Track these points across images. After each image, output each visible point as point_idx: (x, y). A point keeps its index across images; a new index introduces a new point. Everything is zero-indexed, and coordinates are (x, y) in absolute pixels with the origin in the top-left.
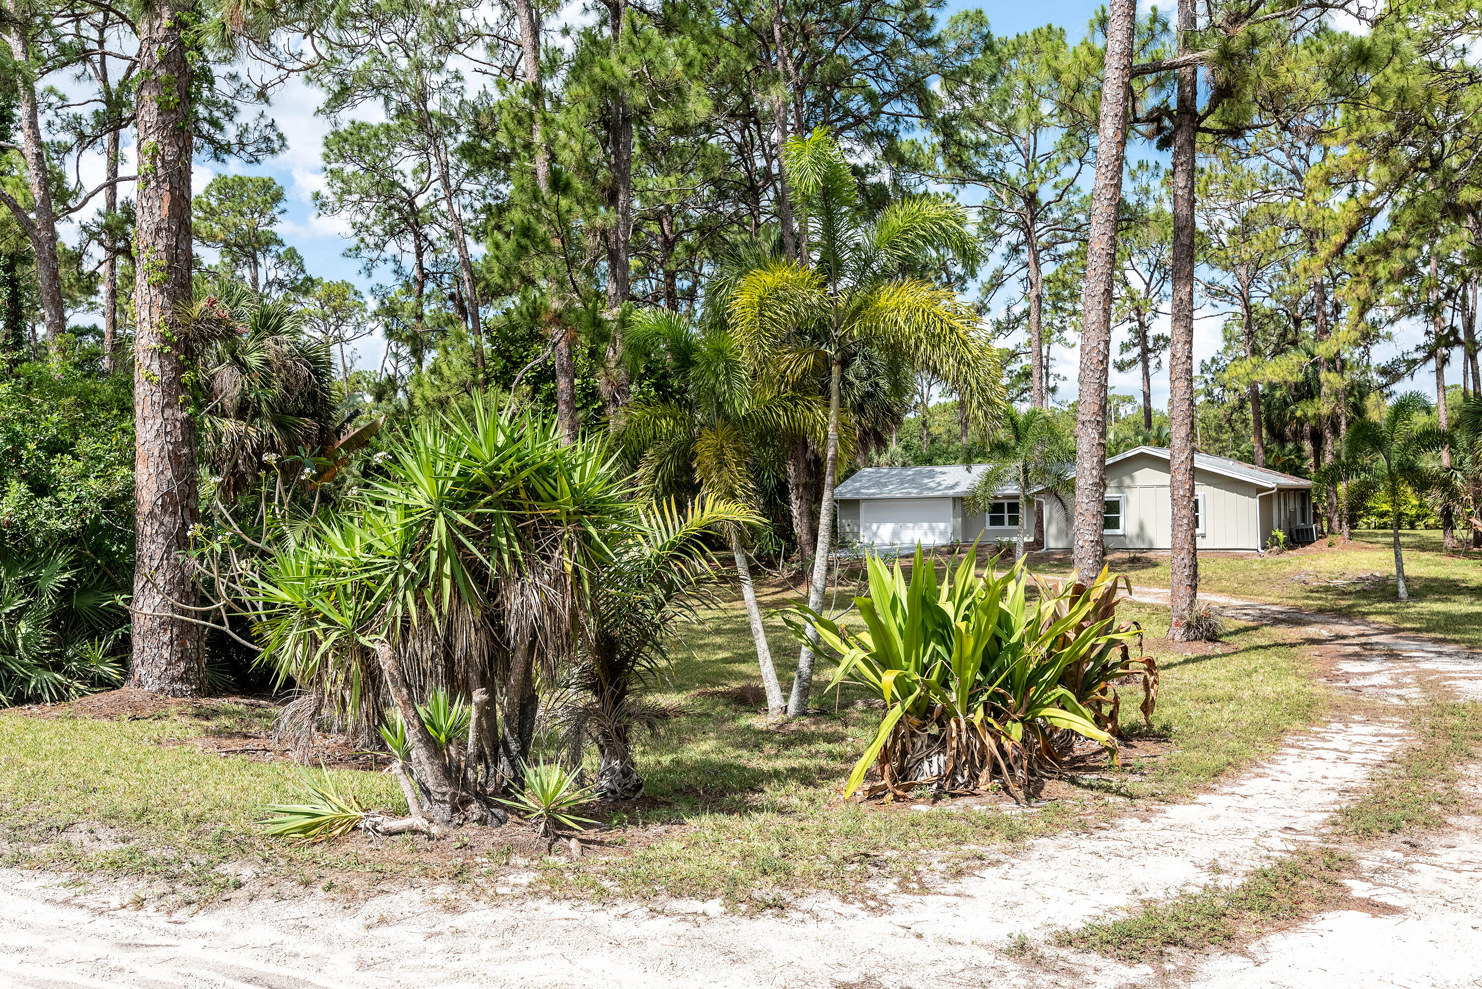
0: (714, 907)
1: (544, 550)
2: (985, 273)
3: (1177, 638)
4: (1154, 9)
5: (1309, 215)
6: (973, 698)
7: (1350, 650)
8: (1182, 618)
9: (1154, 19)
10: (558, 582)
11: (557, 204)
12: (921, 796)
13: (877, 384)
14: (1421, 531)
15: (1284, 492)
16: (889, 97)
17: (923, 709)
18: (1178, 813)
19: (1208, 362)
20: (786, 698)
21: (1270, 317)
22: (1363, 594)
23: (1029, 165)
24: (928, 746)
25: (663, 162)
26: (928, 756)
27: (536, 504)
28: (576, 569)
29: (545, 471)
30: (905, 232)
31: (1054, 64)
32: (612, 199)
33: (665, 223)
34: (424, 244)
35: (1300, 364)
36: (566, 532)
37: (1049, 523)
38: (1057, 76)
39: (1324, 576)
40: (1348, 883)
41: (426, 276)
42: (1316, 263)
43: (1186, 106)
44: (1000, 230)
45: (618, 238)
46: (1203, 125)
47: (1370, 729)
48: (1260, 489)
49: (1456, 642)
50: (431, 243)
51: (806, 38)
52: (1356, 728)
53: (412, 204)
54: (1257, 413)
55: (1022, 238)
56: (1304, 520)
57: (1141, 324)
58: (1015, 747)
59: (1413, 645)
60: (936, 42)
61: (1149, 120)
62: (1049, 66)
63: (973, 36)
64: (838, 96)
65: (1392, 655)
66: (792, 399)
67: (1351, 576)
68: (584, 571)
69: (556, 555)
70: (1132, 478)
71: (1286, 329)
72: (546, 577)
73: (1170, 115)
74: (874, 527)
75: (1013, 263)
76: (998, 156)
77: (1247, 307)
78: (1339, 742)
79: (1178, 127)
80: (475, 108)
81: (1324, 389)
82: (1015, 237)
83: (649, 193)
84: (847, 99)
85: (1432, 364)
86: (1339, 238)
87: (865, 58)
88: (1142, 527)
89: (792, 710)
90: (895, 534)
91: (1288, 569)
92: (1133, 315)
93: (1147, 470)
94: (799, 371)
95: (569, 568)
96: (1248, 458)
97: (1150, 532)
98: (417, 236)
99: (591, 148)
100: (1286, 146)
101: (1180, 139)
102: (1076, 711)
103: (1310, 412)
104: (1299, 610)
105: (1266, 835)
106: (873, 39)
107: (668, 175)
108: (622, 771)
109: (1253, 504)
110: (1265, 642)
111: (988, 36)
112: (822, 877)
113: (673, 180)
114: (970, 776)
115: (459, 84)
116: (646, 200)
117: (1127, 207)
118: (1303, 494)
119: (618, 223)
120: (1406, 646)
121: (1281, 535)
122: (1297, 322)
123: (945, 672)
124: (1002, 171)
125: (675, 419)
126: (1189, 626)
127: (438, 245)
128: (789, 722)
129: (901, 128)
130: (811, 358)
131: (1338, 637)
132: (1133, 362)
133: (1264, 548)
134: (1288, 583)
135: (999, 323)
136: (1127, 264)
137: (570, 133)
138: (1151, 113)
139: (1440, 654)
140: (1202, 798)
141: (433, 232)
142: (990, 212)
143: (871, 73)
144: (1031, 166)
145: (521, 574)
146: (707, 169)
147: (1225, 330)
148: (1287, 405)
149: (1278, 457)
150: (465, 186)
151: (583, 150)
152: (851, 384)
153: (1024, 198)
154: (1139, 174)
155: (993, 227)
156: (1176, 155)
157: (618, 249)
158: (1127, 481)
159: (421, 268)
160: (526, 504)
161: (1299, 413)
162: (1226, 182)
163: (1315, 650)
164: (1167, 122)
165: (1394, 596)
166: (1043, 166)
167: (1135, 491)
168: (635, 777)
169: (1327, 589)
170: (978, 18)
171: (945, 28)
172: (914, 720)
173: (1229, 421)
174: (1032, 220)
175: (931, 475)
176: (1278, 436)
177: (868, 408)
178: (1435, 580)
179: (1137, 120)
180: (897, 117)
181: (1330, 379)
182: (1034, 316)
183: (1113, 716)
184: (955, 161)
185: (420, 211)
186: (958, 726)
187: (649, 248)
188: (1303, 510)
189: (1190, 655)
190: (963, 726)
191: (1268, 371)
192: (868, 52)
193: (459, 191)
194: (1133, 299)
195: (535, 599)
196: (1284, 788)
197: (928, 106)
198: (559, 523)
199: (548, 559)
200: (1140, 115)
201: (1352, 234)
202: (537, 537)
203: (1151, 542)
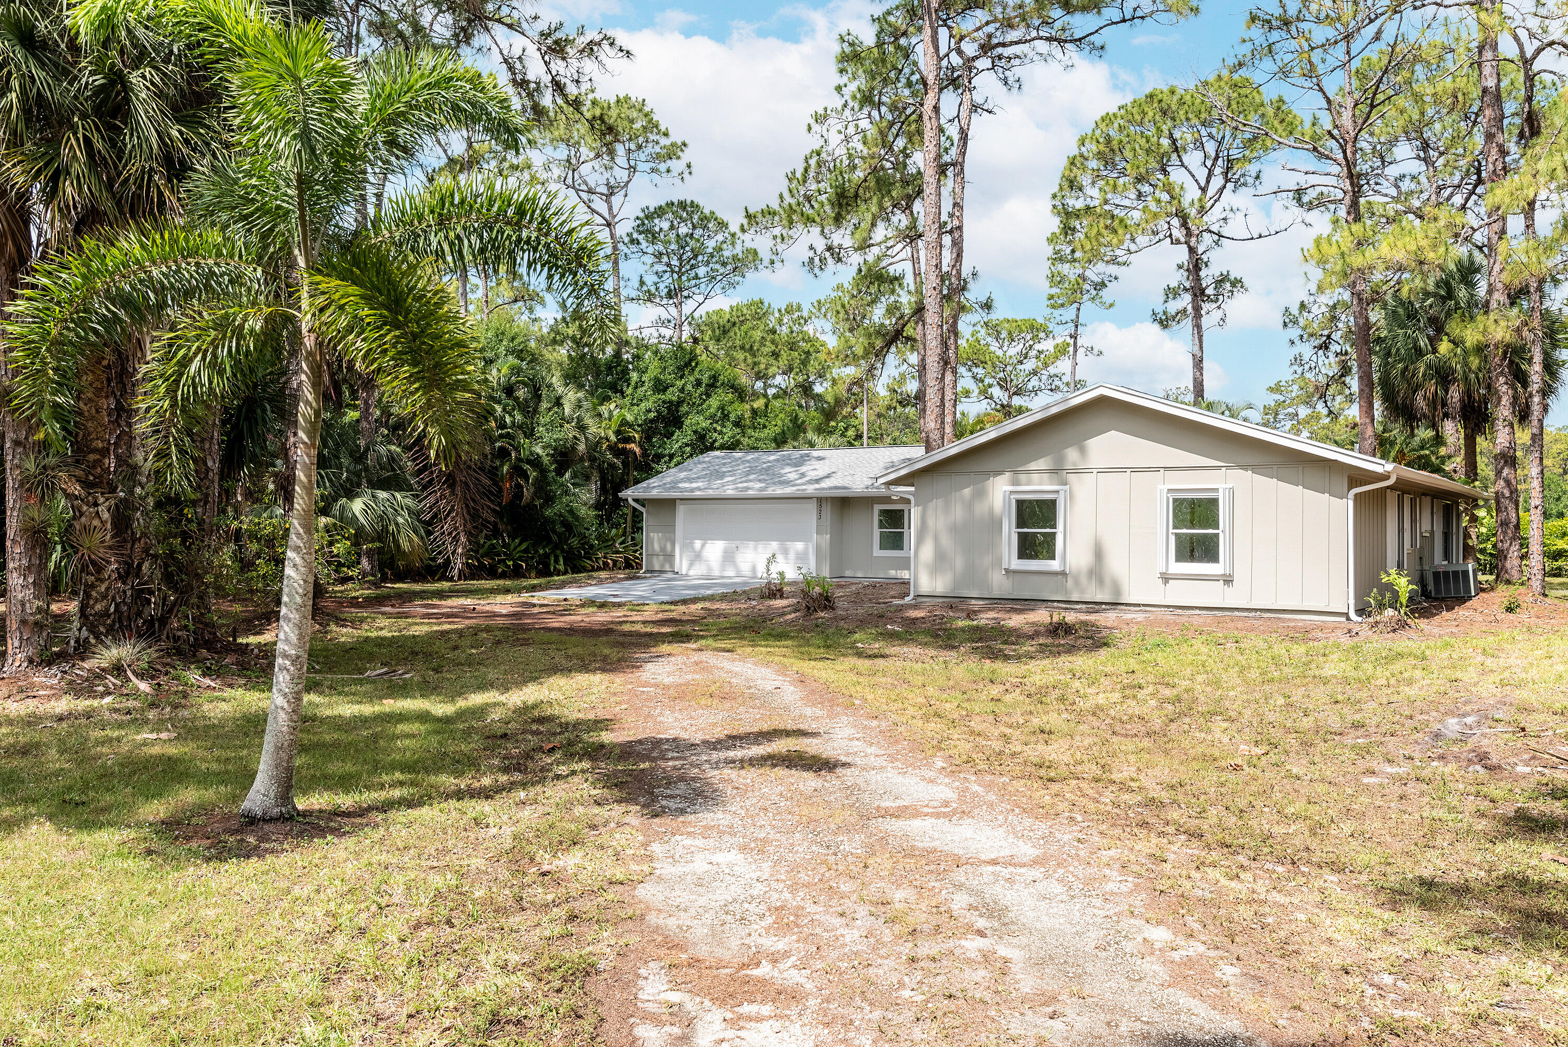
15: (1410, 495)
19: (1295, 311)
37: (920, 541)
54: (1366, 376)
56: (1450, 554)
70: (1083, 451)
74: (698, 544)
88: (1099, 554)
90: (729, 558)
93: (1113, 436)
97: (1116, 565)
109: (1339, 512)
121: (1404, 585)
133: (1361, 611)
158: (1072, 454)
167: (1089, 479)
188: (1447, 536)
203: (1117, 590)
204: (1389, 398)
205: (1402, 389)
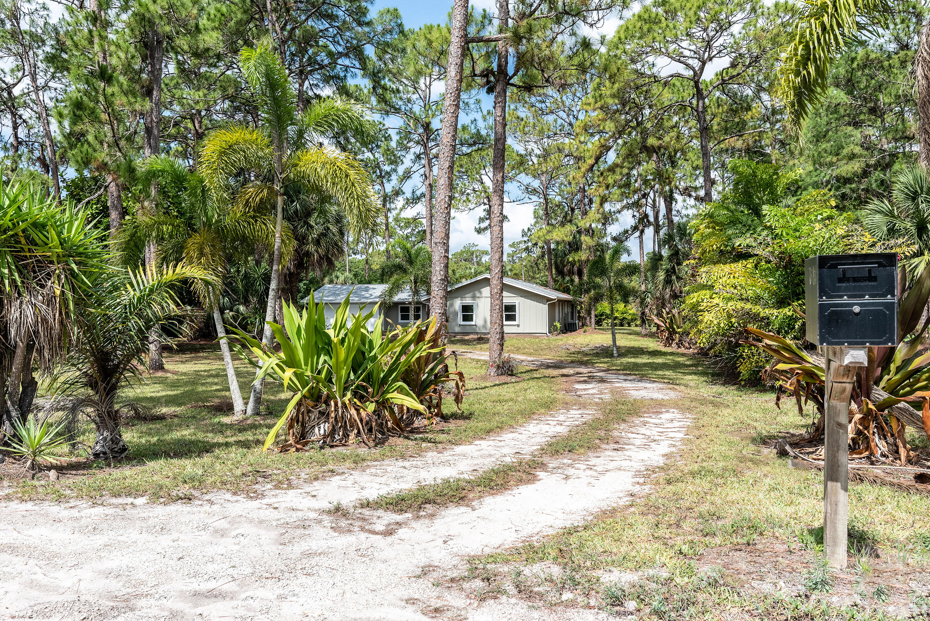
0: (141, 501)
1: (40, 280)
2: (401, 169)
3: (492, 374)
4: (484, 11)
5: (577, 149)
6: (346, 389)
7: (582, 379)
8: (495, 362)
9: (484, 17)
10: (50, 301)
11: (104, 90)
12: (312, 448)
13: (328, 228)
14: (633, 328)
15: (561, 302)
16: (340, 55)
17: (316, 396)
18: (459, 449)
19: (526, 230)
20: (246, 404)
21: (558, 206)
22: (597, 355)
23: (427, 106)
24: (318, 418)
25: (195, 82)
26: (318, 424)
27: (33, 248)
28: (63, 293)
29: (40, 226)
30: (326, 116)
31: (428, 36)
32: (149, 93)
33: (196, 122)
34: (19, 121)
35: (571, 230)
36: (57, 268)
38: (430, 43)
39: (578, 346)
40: (538, 473)
41: (20, 143)
42: (579, 175)
43: (502, 70)
44: (409, 145)
45: (152, 119)
46: (512, 81)
47: (580, 412)
48: (548, 299)
49: (635, 375)
50: (24, 121)
51: (288, 10)
52: (572, 412)
53: (10, 93)
54: (549, 259)
55: (422, 151)
56: (572, 318)
57: (490, 207)
58: (368, 415)
59: (614, 376)
60: (369, 24)
61: (482, 75)
62: (426, 37)
63: (392, 24)
64: (310, 52)
65: (602, 381)
66: (254, 217)
67: (591, 346)
68: (69, 295)
69: (49, 284)
70: (480, 292)
71: (566, 213)
72: (40, 298)
73: (492, 72)
75: (417, 165)
76: (409, 100)
77: (546, 199)
78: (562, 418)
79: (498, 81)
80: (56, 29)
81: (584, 246)
82: (418, 149)
83: (185, 101)
84: (316, 54)
85: (637, 234)
86: (591, 161)
87: (326, 30)
88: (485, 321)
89: (249, 411)
91: (561, 343)
92: (486, 201)
94: (258, 199)
95: (58, 292)
96: (545, 285)
98: (14, 115)
99: (133, 57)
100: (566, 109)
101: (498, 88)
102: (408, 395)
103: (576, 258)
104: (562, 362)
105: (505, 456)
106: (331, 17)
107: (199, 90)
108: (111, 439)
109: (544, 308)
110: (538, 376)
111: (400, 25)
112: (224, 483)
113: (201, 93)
114: (343, 435)
115: (46, 12)
116: (183, 105)
117: (481, 136)
118: (571, 304)
119: (152, 109)
120: (610, 377)
121: (559, 326)
122: (573, 210)
123: (329, 373)
124: (411, 109)
125: (173, 225)
126: (498, 367)
127: (30, 122)
128: (247, 419)
129: (348, 75)
130: (265, 191)
131: (578, 373)
132: (486, 229)
133: (549, 332)
134: (560, 350)
135: (408, 199)
136: (483, 172)
137: (118, 46)
138: (483, 72)
139: (626, 380)
140: (477, 442)
141: (26, 114)
142: (404, 134)
143: (331, 39)
144: (427, 107)
145: (20, 294)
146: (224, 89)
147: (535, 212)
148: (566, 255)
149: (561, 285)
150: (51, 84)
151: (127, 58)
152: (312, 227)
153: (423, 126)
154: (488, 117)
155: (405, 142)
156: (496, 97)
157: (152, 127)
158: (477, 294)
159: (16, 137)
160: (26, 248)
161: (571, 259)
162: (534, 126)
163: (564, 379)
164: (492, 79)
165: (611, 356)
166: (434, 108)
167: (482, 299)
168: (121, 443)
169: (579, 353)
170: (395, 14)
171: (376, 17)
172: (310, 402)
173: (536, 264)
174: (427, 139)
175: (367, 290)
176: (560, 272)
177: (323, 243)
178: (633, 348)
179: (475, 75)
180: (346, 68)
181: (586, 240)
182: (428, 196)
183: (438, 406)
184: (382, 99)
185: (16, 98)
186: (336, 404)
187: (186, 138)
188: (572, 313)
189: (497, 382)
190: (340, 404)
191: (555, 234)
192: (327, 26)
193: (46, 87)
194: (485, 192)
195: (29, 311)
196: (523, 437)
197: (365, 63)
198: (52, 262)
199: (43, 286)
200: (477, 72)
201: (597, 159)
202: (35, 272)
204: (557, 268)
205: (561, 266)
